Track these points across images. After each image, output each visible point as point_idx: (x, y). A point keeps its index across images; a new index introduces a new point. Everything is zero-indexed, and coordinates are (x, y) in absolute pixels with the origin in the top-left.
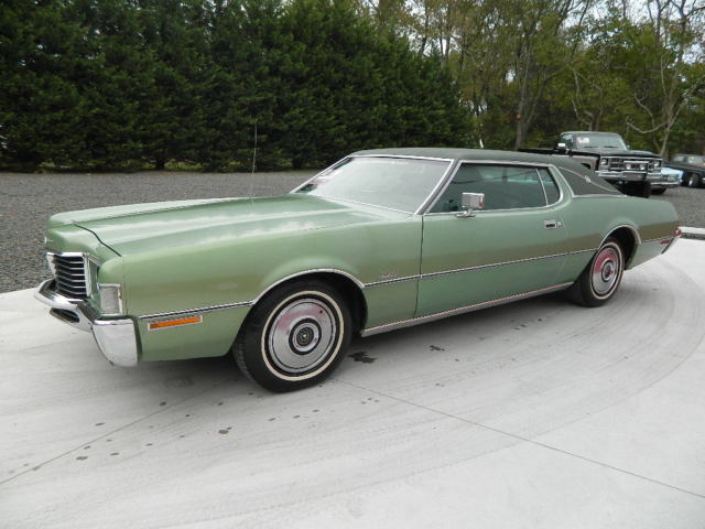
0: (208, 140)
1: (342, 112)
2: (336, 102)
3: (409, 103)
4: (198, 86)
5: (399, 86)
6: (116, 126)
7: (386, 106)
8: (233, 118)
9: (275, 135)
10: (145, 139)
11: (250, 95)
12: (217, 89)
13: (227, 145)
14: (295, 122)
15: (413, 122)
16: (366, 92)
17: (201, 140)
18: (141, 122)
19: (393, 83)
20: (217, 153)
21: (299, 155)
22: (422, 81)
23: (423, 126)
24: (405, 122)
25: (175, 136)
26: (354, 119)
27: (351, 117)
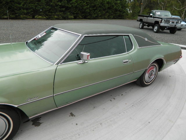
0: (47, 10)
1: (88, 1)
6: (17, 5)
8: (54, 3)
9: (67, 8)
10: (27, 9)
13: (53, 11)
14: (73, 4)
15: (110, 5)
17: (45, 10)
18: (25, 3)
23: (113, 6)
24: (108, 5)
25: (36, 8)
26: (92, 4)
27: (91, 3)
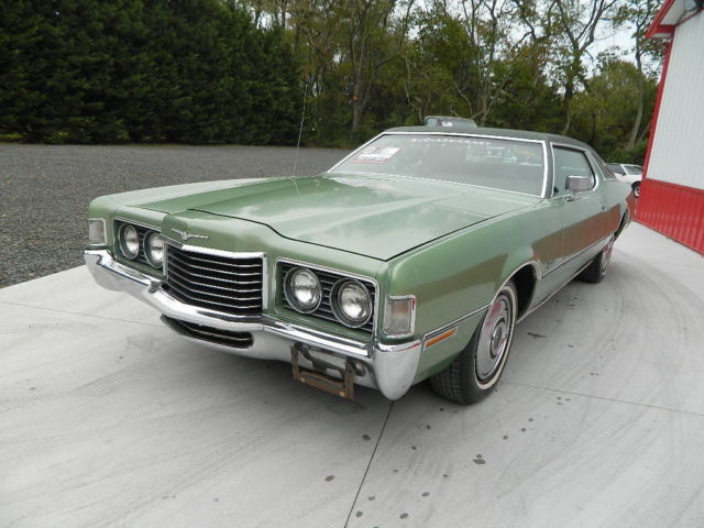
0: (31, 105)
1: (186, 81)
2: (180, 71)
3: (253, 77)
4: (15, 38)
5: (243, 58)
7: (232, 79)
8: (62, 80)
9: (112, 103)
11: (80, 54)
12: (39, 44)
13: (55, 112)
14: (136, 89)
15: (260, 98)
16: (211, 62)
17: (23, 104)
19: (238, 55)
20: (43, 121)
21: (141, 127)
22: (265, 56)
23: (268, 102)
24: (251, 97)
26: (200, 90)
27: (197, 89)
